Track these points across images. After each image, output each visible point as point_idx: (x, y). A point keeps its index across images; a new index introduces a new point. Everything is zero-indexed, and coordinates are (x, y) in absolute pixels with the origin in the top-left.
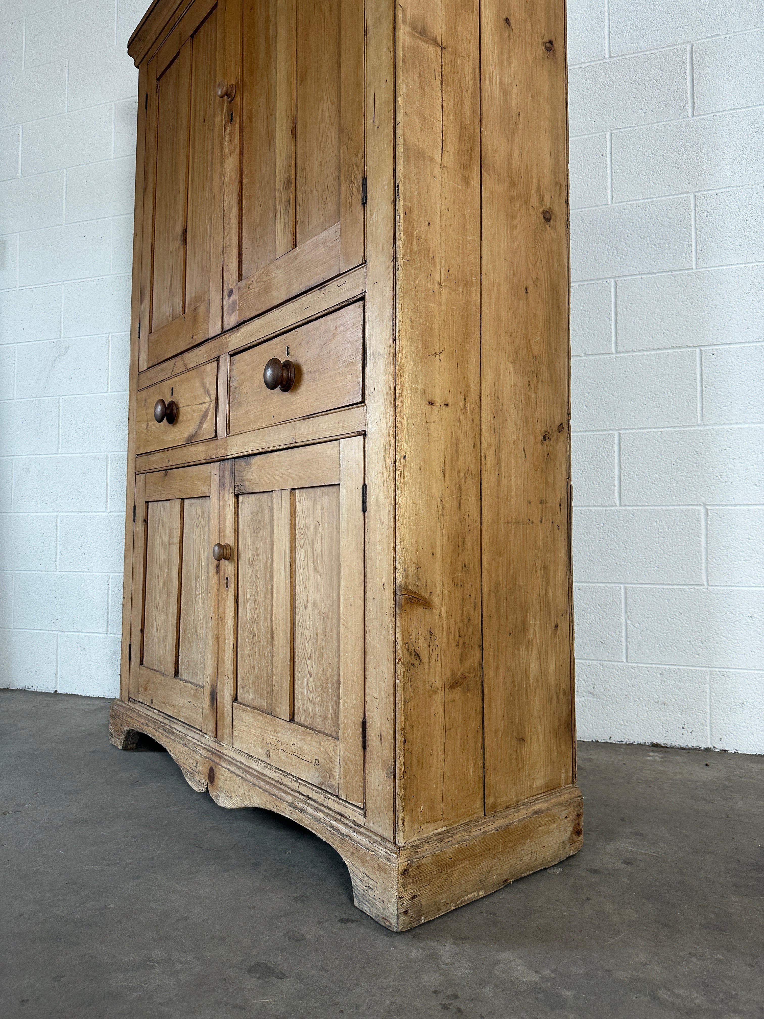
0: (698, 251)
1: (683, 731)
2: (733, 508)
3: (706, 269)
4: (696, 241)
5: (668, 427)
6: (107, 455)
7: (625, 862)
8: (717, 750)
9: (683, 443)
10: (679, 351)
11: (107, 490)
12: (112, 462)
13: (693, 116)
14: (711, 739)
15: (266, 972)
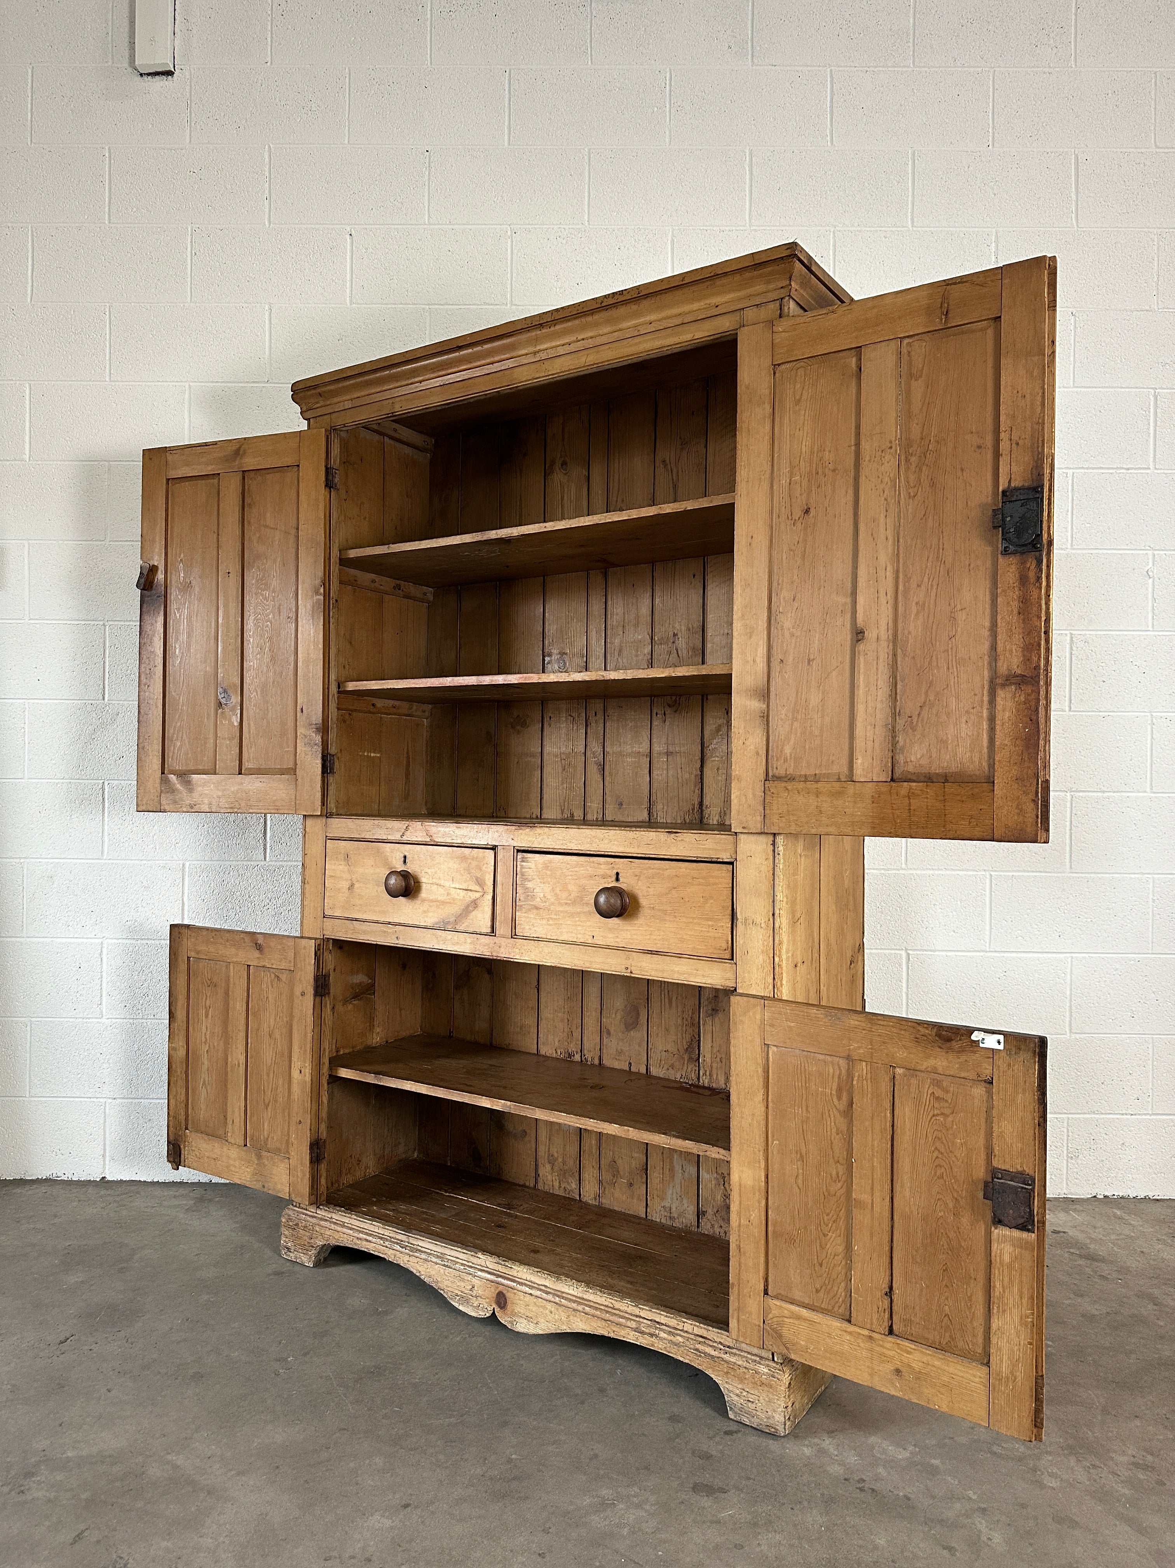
2: (932, 953)
5: (874, 869)
6: (183, 865)
9: (887, 886)
11: (183, 910)
12: (190, 875)
15: (709, 1490)
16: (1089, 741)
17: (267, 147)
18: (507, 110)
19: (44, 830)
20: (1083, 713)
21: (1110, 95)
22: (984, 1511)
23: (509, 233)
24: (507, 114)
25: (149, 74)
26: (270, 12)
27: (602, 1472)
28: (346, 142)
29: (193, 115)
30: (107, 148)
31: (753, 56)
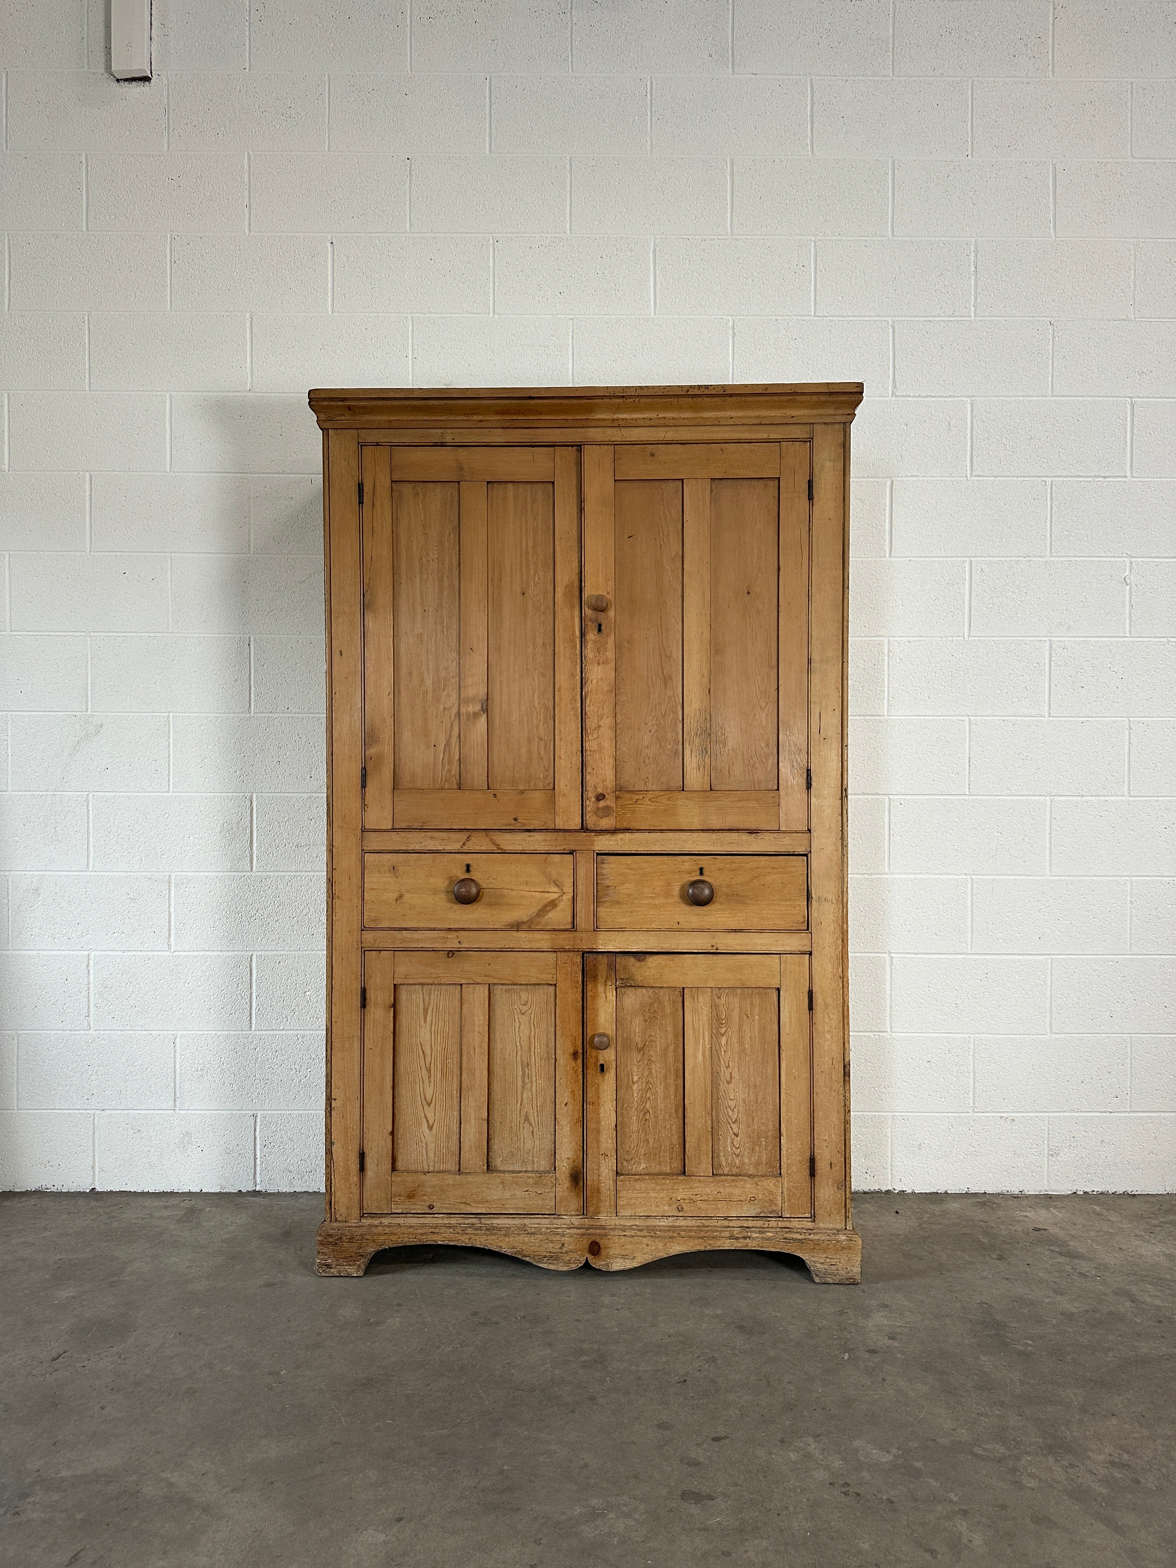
0: (890, 698)
1: (867, 1176)
3: (897, 718)
4: (889, 687)
5: (857, 874)
7: (890, 1338)
8: (896, 1192)
9: (870, 890)
10: (870, 797)
11: (169, 922)
12: (176, 885)
13: (890, 557)
14: (892, 1181)
15: (697, 1497)
16: (1068, 746)
17: (246, 154)
18: (488, 117)
19: (28, 843)
20: (1062, 719)
21: (1087, 105)
22: (965, 1513)
23: (491, 241)
24: (488, 121)
25: (126, 80)
26: (247, 18)
27: (592, 1481)
28: (326, 149)
29: (171, 122)
30: (84, 155)
31: (733, 64)
